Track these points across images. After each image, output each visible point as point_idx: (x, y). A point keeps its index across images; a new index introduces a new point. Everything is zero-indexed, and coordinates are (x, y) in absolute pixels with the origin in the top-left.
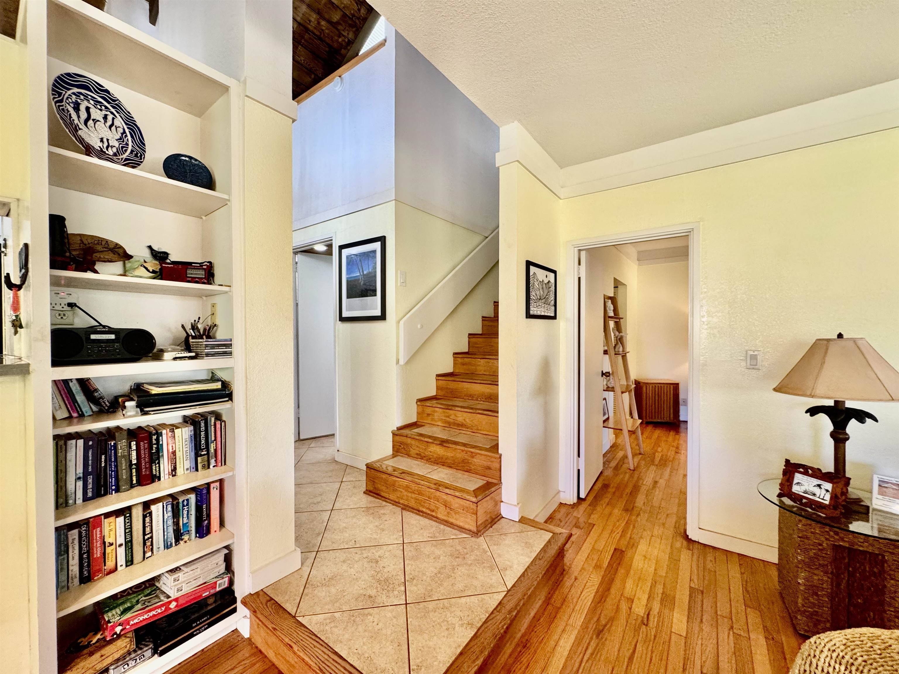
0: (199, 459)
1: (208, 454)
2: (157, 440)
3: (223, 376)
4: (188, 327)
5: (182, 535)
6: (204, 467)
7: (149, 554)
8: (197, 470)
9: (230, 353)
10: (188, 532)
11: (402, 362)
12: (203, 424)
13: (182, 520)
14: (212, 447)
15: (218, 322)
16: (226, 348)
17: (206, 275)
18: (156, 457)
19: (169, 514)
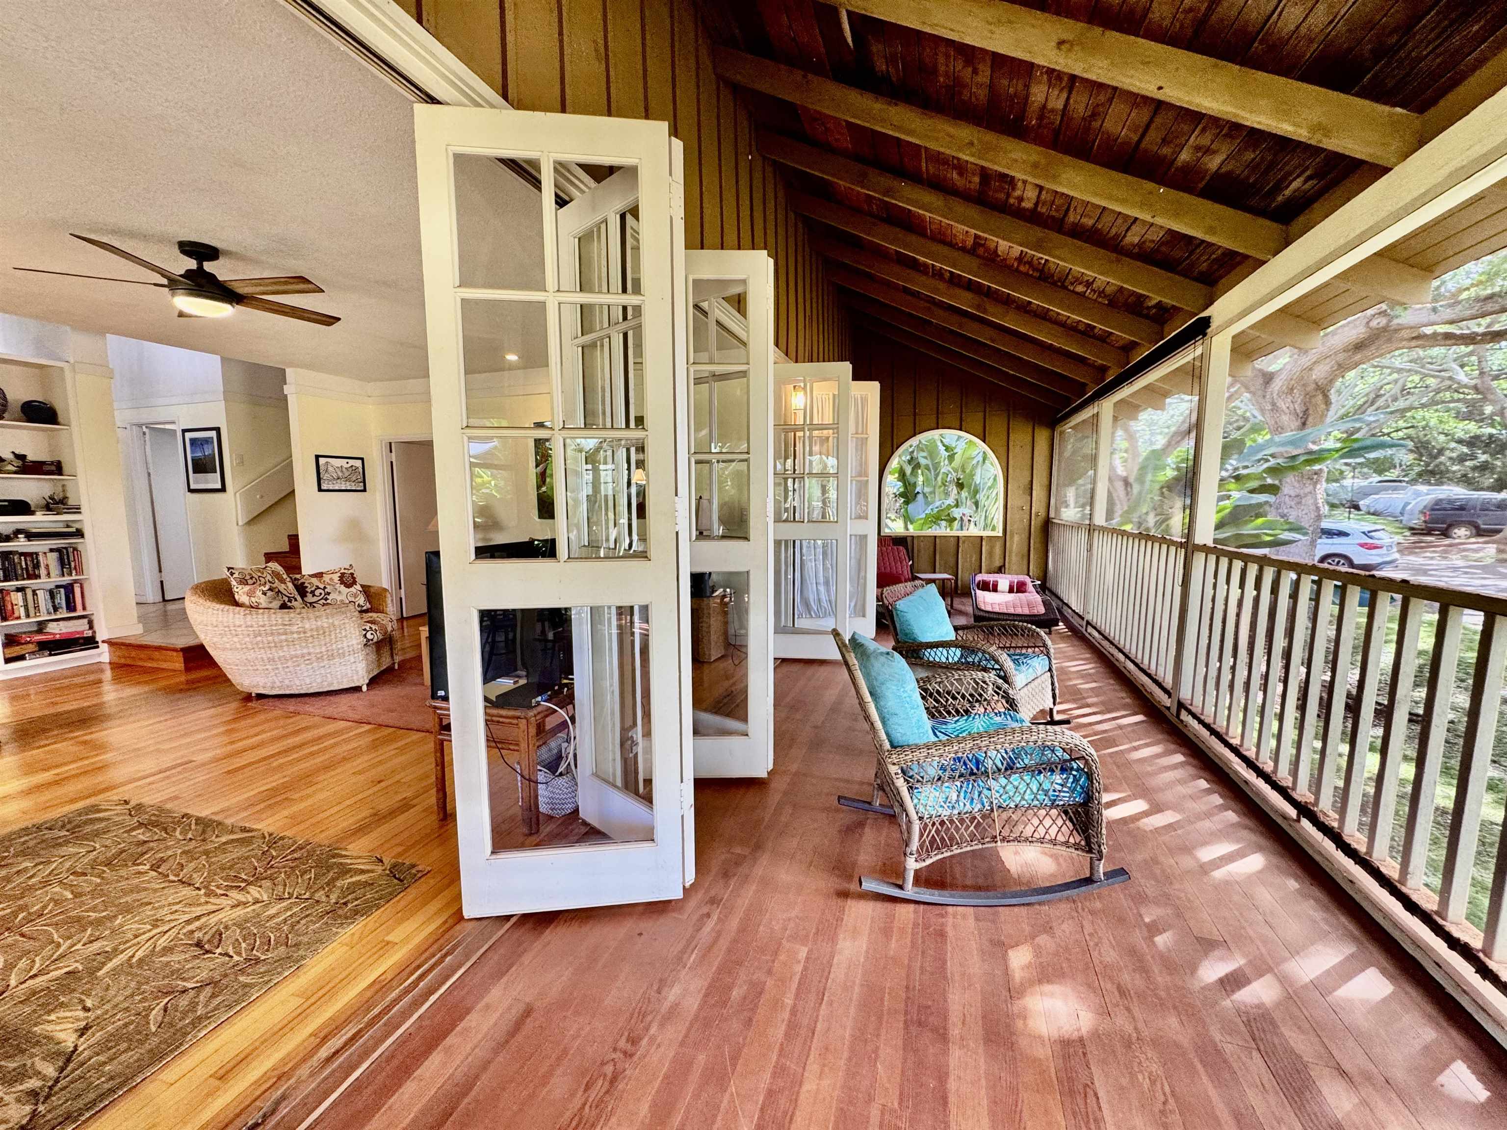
0: (65, 570)
1: (70, 567)
2: (37, 557)
3: (77, 524)
4: (47, 498)
5: (58, 607)
6: (68, 574)
7: (38, 613)
8: (63, 575)
9: (80, 512)
10: (61, 607)
11: (240, 523)
12: (65, 551)
13: (57, 601)
14: (73, 564)
15: (68, 495)
16: (77, 510)
17: (57, 468)
18: (37, 566)
19: (48, 597)
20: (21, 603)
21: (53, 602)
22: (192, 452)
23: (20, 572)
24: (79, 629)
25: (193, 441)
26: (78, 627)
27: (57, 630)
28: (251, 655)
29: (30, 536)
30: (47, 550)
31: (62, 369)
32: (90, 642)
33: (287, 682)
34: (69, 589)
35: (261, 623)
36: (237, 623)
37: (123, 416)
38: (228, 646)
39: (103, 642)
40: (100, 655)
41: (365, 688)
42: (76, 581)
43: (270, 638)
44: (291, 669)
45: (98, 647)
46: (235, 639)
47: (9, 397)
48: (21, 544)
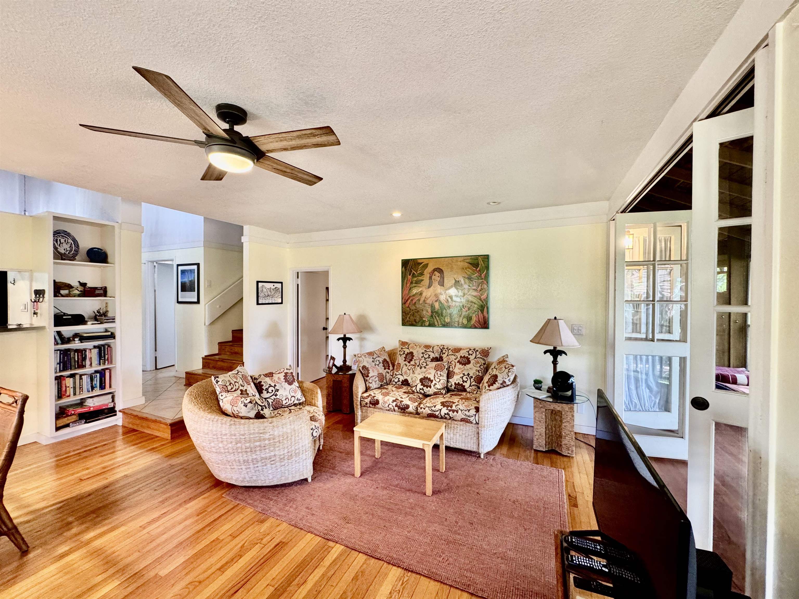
0: (101, 361)
1: (105, 359)
2: (85, 353)
3: (112, 330)
4: (96, 312)
5: (94, 388)
6: (103, 364)
7: (81, 393)
8: (100, 365)
9: (114, 322)
10: (96, 387)
11: (207, 324)
12: (103, 348)
13: (94, 382)
14: (106, 357)
15: (108, 310)
16: (113, 320)
17: (104, 292)
18: (84, 359)
19: (89, 380)
20: (72, 386)
21: (92, 384)
22: (182, 278)
23: (73, 364)
24: (106, 402)
25: (183, 272)
26: (104, 401)
27: (92, 404)
28: (231, 457)
29: (83, 339)
30: (92, 347)
31: (113, 226)
32: (111, 412)
33: (254, 478)
34: (102, 373)
35: (242, 432)
36: (224, 432)
37: (146, 256)
38: (214, 450)
39: (120, 411)
40: (116, 420)
41: (310, 480)
42: (107, 369)
43: (248, 445)
44: (260, 468)
45: (116, 415)
46: (221, 445)
47: (81, 245)
48: (76, 345)
